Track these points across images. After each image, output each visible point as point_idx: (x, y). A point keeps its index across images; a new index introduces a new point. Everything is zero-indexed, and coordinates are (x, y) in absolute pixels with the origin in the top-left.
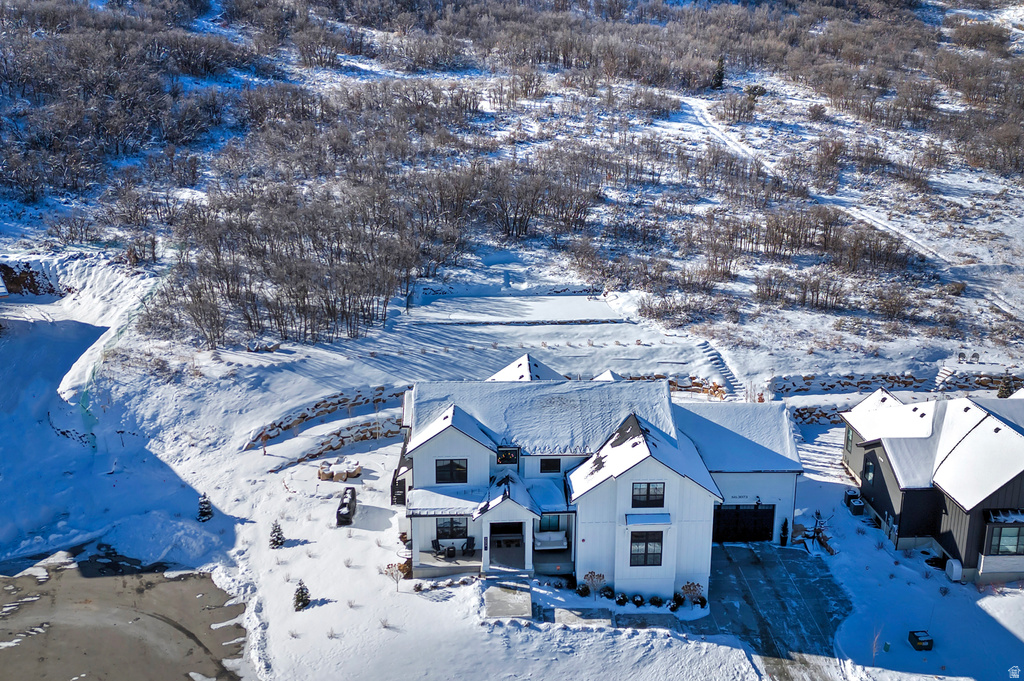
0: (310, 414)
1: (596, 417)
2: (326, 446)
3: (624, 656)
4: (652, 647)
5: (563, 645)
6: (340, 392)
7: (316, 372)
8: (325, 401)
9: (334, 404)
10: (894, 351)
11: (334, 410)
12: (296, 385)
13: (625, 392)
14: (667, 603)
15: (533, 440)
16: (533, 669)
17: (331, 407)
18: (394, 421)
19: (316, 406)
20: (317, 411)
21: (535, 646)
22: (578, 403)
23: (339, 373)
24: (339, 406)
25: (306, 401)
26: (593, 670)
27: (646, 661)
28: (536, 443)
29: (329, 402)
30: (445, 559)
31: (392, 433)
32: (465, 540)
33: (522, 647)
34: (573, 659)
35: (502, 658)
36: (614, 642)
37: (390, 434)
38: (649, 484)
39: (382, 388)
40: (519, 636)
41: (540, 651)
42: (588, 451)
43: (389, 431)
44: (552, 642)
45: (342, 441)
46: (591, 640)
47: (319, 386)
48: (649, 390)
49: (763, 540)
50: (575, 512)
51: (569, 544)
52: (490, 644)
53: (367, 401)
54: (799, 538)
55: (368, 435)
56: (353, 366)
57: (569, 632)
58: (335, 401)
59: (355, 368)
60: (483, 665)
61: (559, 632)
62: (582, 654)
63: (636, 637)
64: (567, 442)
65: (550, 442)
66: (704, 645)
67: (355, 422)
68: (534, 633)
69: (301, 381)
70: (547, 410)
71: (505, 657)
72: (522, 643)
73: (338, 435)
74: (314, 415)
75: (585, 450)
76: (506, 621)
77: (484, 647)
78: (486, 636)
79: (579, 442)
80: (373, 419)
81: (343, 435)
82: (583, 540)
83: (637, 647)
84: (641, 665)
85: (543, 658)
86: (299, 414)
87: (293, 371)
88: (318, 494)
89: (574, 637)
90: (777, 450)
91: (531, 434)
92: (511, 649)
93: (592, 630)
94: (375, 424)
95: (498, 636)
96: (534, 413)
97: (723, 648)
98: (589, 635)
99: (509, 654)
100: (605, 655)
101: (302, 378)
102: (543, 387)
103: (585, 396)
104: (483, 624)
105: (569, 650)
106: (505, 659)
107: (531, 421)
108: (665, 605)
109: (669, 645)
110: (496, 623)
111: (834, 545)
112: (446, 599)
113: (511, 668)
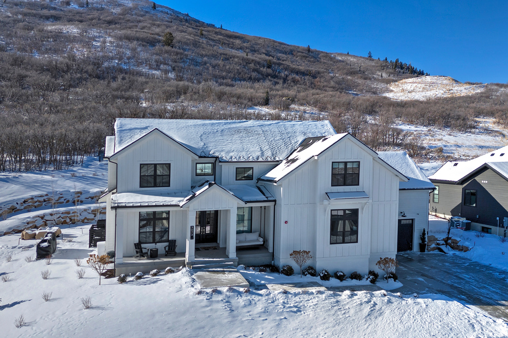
0: (18, 207)
1: (278, 140)
2: (31, 225)
3: (352, 311)
4: (375, 304)
5: (288, 306)
6: (45, 193)
7: (27, 183)
8: (32, 199)
9: (40, 202)
10: (427, 166)
11: (39, 206)
12: (9, 189)
13: (297, 127)
14: (366, 277)
15: (228, 152)
16: (263, 328)
17: (37, 203)
18: (90, 211)
19: (25, 202)
20: (25, 205)
21: (259, 308)
22: (261, 132)
23: (45, 184)
24: (44, 203)
25: (15, 198)
26: (327, 325)
27: (376, 314)
28: (231, 154)
29: (36, 200)
30: (148, 259)
31: (88, 219)
32: (167, 244)
33: (245, 310)
34: (301, 317)
35: (226, 321)
36: (337, 302)
37: (86, 221)
38: (346, 163)
39: (80, 193)
40: (241, 301)
41: (266, 311)
42: (277, 159)
43: (86, 218)
44: (276, 303)
45: (45, 222)
46: (315, 301)
47: (28, 190)
48: (315, 125)
49: (405, 250)
50: (275, 201)
51: (265, 241)
52: (211, 310)
53: (68, 201)
54: (433, 246)
55: (68, 220)
56: (57, 181)
57: (290, 296)
58: (42, 199)
59: (58, 182)
60: (207, 329)
61: (280, 296)
62: (310, 312)
63: (355, 297)
64: (259, 153)
65: (244, 153)
66: (419, 300)
67: (58, 211)
68: (257, 298)
69: (14, 187)
70: (236, 136)
71: (230, 319)
72: (245, 306)
73: (42, 218)
74: (22, 207)
75: (275, 158)
76: (225, 289)
77: (204, 312)
78: (205, 303)
79: (268, 154)
80: (72, 209)
81: (46, 218)
82: (286, 222)
83: (361, 304)
84: (372, 317)
85: (271, 318)
86: (9, 206)
87: (7, 182)
88: (20, 246)
89: (297, 299)
90: (411, 176)
91: (227, 148)
92: (235, 313)
93: (312, 293)
94: (73, 213)
95: (218, 302)
96: (225, 137)
97: (439, 302)
98: (311, 297)
99: (234, 317)
100: (333, 312)
101: (14, 185)
102: (230, 123)
103: (267, 128)
104: (200, 293)
105: (295, 309)
106: (231, 322)
107: (224, 142)
108: (364, 280)
109: (389, 302)
110: (213, 291)
111: (467, 244)
112: (154, 282)
113: (239, 329)
